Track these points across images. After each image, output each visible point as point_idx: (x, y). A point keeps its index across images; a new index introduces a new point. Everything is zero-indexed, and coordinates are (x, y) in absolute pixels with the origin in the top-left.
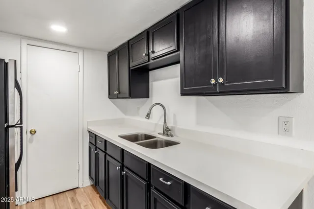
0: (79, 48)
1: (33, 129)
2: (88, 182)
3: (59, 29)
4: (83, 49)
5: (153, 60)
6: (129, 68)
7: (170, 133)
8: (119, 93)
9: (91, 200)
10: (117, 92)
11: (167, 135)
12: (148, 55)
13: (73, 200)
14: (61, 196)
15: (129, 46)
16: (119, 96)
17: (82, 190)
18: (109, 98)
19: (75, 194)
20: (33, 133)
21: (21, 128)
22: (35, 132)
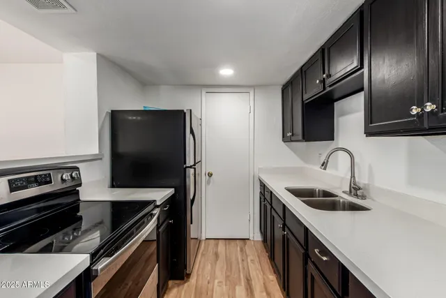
0: (250, 87)
1: (211, 171)
2: (258, 237)
3: (226, 72)
4: (254, 87)
5: (330, 86)
6: (303, 101)
7: (363, 193)
8: (293, 135)
9: (259, 257)
10: (290, 134)
11: (357, 195)
12: (323, 81)
13: (242, 250)
14: (233, 243)
15: (303, 73)
16: (293, 138)
17: (252, 243)
18: (283, 140)
19: (245, 244)
20: (210, 175)
21: (195, 169)
22: (212, 175)
